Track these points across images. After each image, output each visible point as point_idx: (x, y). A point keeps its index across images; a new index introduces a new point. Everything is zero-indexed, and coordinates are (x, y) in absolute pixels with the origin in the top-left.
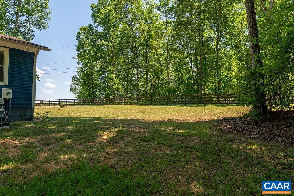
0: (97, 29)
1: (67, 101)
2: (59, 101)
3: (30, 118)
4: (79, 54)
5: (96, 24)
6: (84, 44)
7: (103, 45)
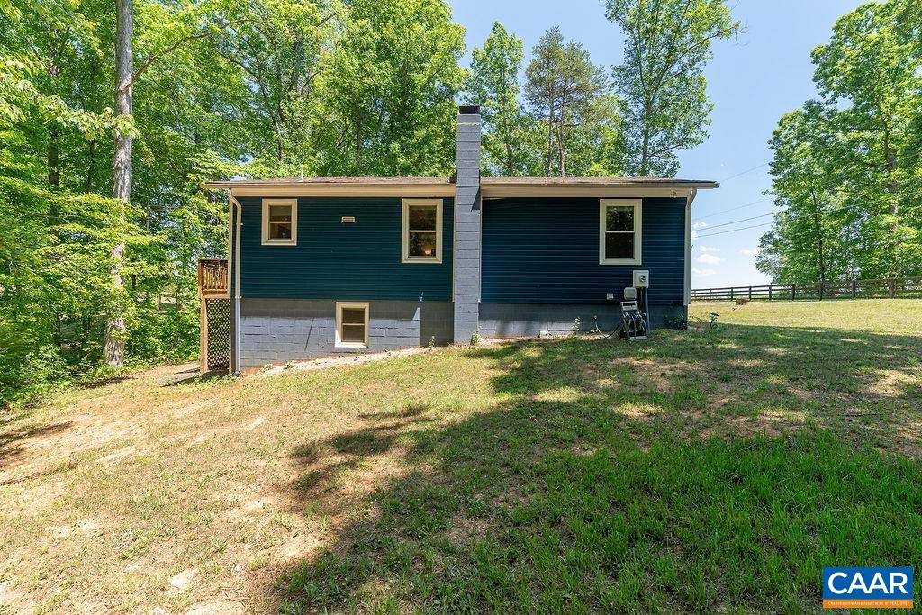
0: (831, 107)
1: (750, 291)
2: (732, 292)
3: (682, 325)
4: (779, 181)
5: (829, 96)
6: (792, 154)
7: (854, 143)
